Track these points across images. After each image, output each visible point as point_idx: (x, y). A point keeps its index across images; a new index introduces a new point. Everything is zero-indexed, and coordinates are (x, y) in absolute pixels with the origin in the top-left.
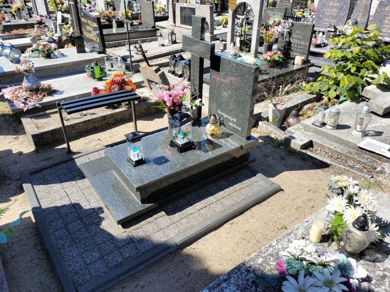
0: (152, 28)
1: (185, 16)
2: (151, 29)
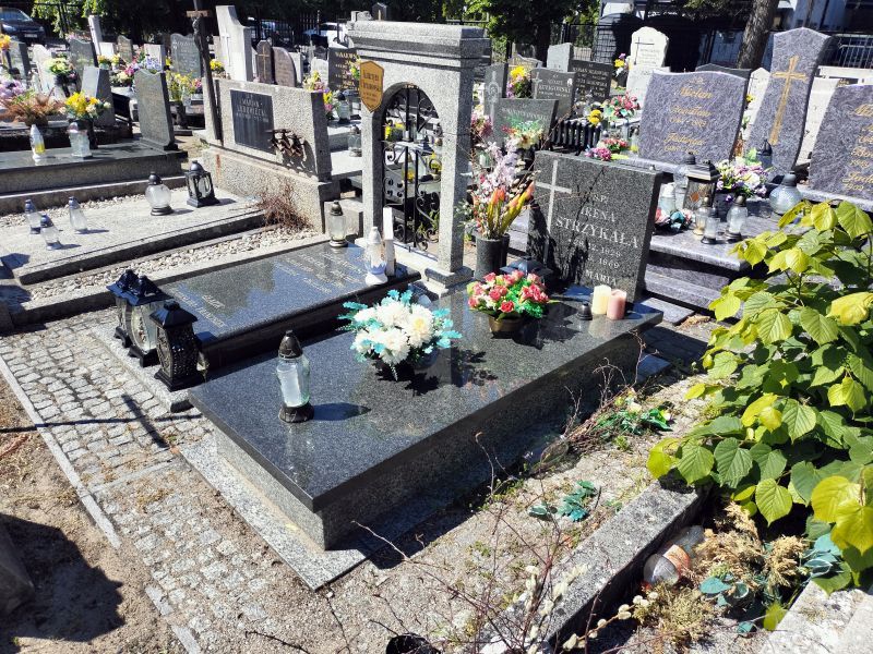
0: (166, 148)
1: (245, 119)
2: (163, 153)
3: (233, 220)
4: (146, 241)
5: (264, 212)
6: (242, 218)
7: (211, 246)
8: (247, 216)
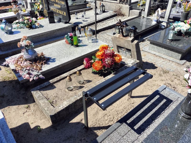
0: (84, 2)
3: (112, 15)
4: (99, 20)
5: (116, 13)
6: (113, 15)
7: (110, 20)
8: (114, 14)
